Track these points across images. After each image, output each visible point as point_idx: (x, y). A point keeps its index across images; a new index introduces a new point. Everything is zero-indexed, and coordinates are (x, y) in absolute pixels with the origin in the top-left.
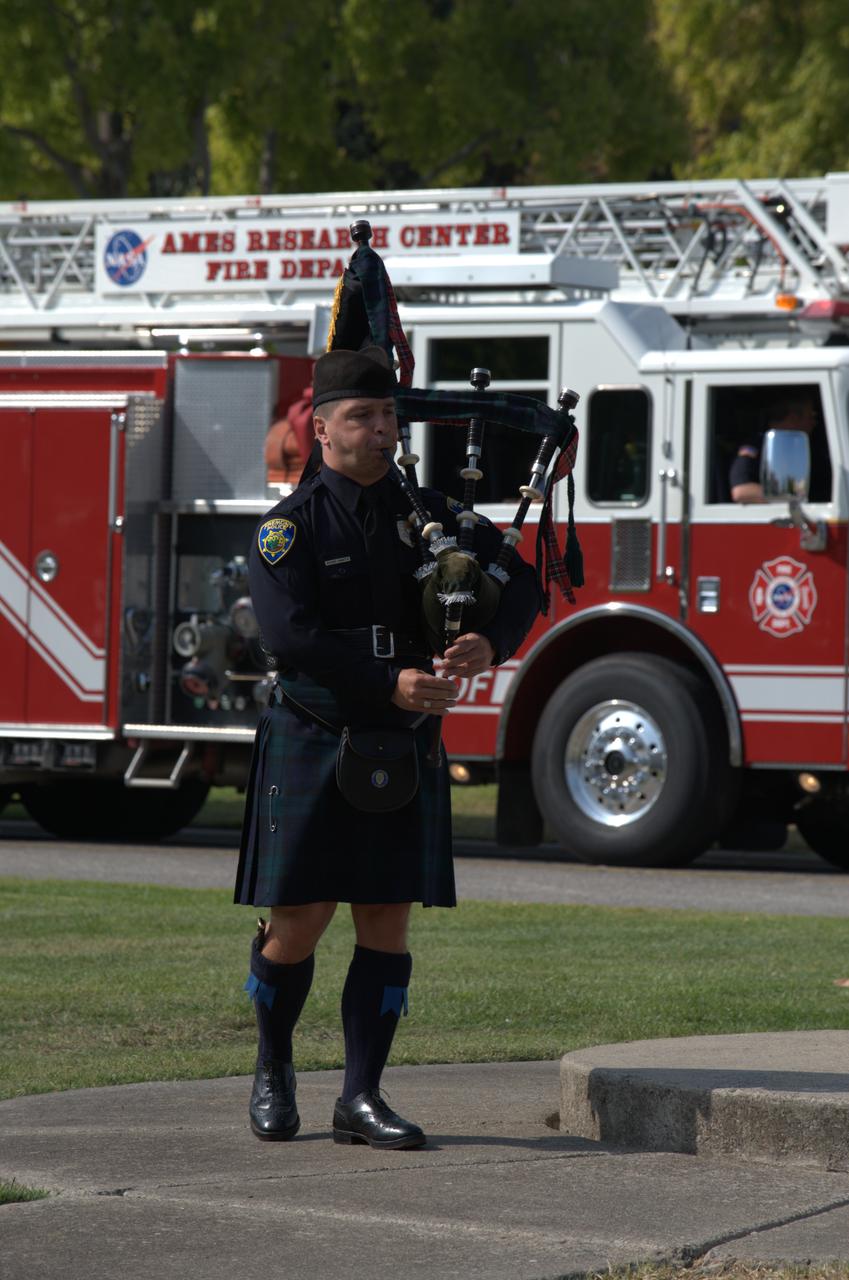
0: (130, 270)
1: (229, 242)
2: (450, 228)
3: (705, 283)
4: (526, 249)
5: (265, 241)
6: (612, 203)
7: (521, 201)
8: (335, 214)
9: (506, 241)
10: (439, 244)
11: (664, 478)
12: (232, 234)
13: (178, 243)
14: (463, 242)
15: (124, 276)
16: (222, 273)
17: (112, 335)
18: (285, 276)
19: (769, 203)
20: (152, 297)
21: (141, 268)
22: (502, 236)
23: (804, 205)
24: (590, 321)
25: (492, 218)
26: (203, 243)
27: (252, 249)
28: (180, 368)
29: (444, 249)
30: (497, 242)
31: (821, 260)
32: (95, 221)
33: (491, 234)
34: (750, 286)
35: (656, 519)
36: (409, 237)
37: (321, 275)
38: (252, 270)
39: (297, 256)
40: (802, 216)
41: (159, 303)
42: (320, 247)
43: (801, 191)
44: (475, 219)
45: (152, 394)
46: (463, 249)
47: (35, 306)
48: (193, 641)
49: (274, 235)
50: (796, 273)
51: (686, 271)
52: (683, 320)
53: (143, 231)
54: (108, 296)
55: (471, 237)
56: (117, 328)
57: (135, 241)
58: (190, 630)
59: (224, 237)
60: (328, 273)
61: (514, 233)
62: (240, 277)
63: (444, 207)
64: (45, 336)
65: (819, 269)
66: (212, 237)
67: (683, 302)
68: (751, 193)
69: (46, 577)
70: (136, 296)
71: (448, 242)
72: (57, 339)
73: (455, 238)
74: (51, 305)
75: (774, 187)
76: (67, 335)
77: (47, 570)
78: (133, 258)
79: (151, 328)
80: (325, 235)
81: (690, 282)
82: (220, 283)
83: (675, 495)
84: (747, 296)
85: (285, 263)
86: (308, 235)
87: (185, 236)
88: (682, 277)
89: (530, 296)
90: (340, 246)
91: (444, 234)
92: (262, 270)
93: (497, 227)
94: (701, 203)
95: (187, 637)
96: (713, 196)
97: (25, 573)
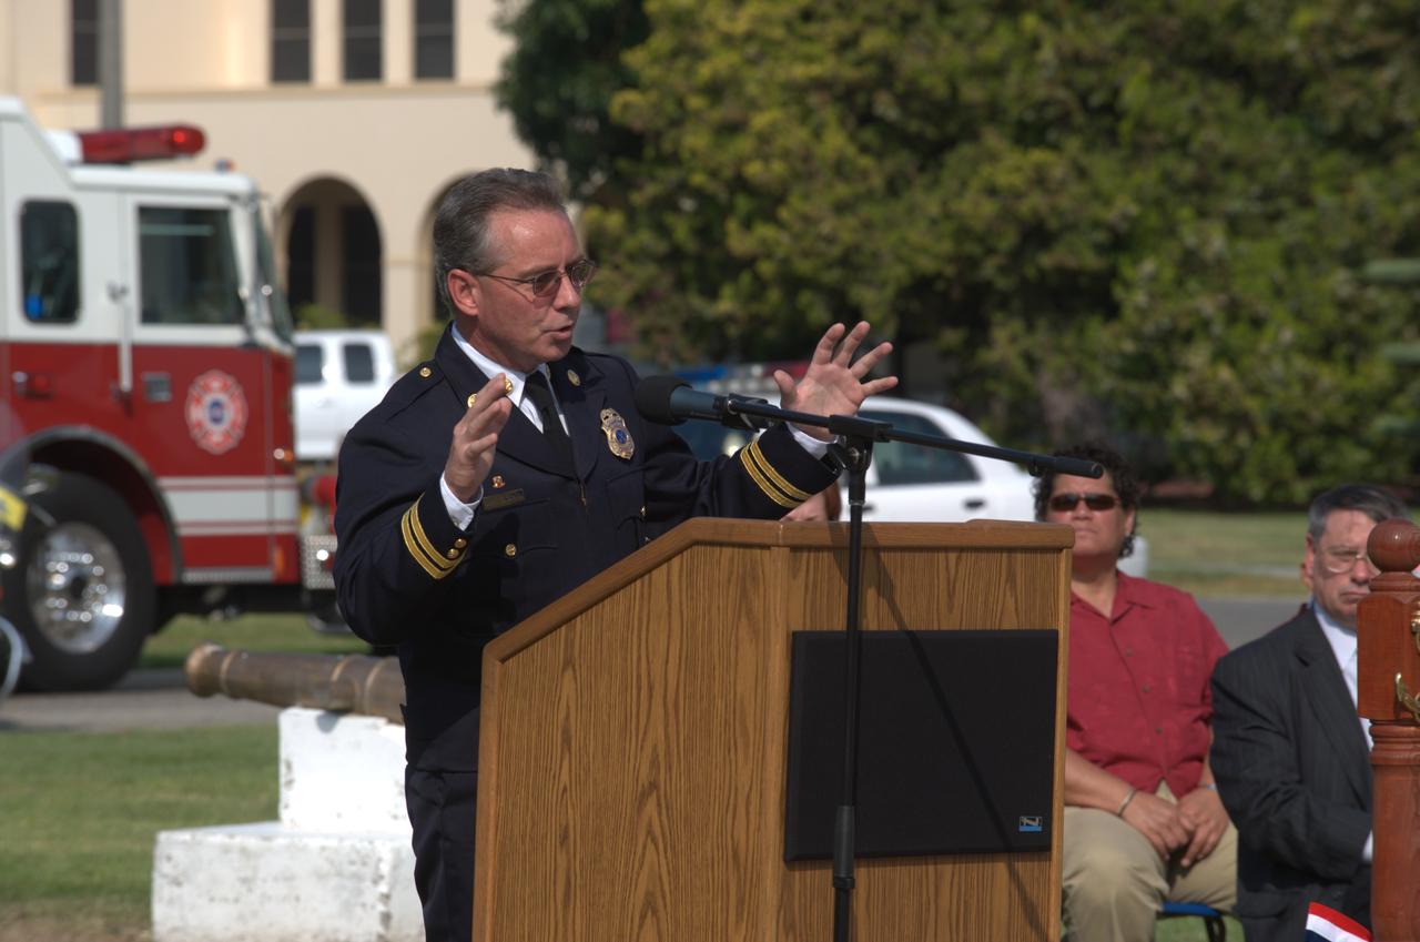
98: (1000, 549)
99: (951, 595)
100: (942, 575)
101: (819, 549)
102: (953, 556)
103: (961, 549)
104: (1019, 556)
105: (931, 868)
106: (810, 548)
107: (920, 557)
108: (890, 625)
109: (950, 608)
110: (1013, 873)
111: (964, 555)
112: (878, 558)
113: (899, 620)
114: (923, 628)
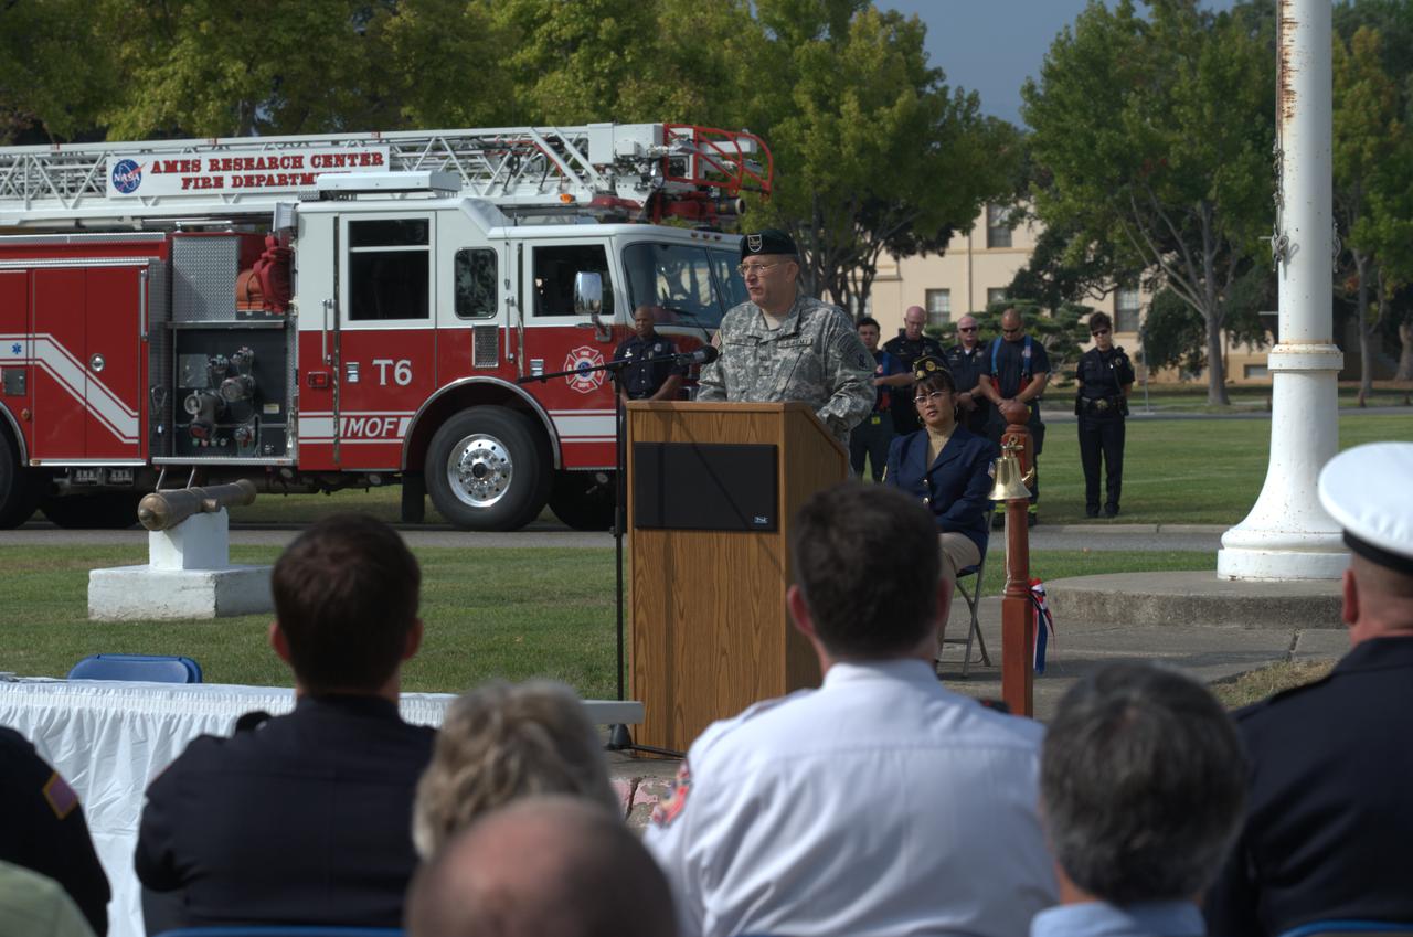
0: (130, 183)
1: (197, 166)
2: (344, 155)
3: (510, 186)
4: (393, 168)
5: (221, 165)
6: (448, 139)
7: (388, 140)
8: (265, 149)
9: (381, 163)
10: (337, 165)
11: (508, 301)
12: (199, 161)
13: (163, 167)
14: (353, 164)
15: (126, 188)
16: (192, 184)
17: (117, 223)
18: (235, 185)
19: (549, 140)
20: (144, 199)
21: (138, 182)
22: (378, 160)
23: (570, 140)
24: (456, 209)
25: (371, 150)
26: (179, 167)
27: (211, 170)
28: (176, 242)
29: (340, 169)
30: (375, 164)
31: (584, 173)
32: (106, 155)
33: (371, 160)
34: (540, 189)
35: (503, 325)
36: (317, 161)
37: (259, 185)
38: (212, 182)
39: (242, 173)
40: (569, 147)
41: (151, 202)
42: (258, 168)
43: (567, 133)
44: (359, 150)
45: (157, 258)
46: (353, 168)
47: (67, 207)
48: (197, 405)
49: (227, 162)
50: (569, 180)
51: (498, 180)
52: (501, 208)
53: (138, 160)
54: (114, 199)
55: (358, 161)
56: (121, 218)
57: (134, 166)
58: (194, 398)
59: (193, 162)
60: (263, 183)
61: (386, 159)
62: (204, 187)
63: (335, 143)
64: (72, 224)
65: (582, 178)
66: (185, 164)
67: (497, 196)
68: (539, 134)
69: (99, 369)
70: (135, 198)
71: (343, 165)
72: (79, 226)
73: (348, 161)
74: (76, 206)
75: (552, 131)
76: (85, 223)
77: (98, 365)
78: (132, 176)
79: (143, 218)
80: (261, 160)
81: (501, 187)
82: (191, 190)
83: (514, 310)
84: (538, 194)
85: (235, 178)
86: (249, 161)
87: (166, 163)
88: (495, 183)
89: (398, 195)
90: (270, 168)
91: (340, 160)
92: (219, 182)
93: (374, 155)
94: (507, 140)
95: (193, 403)
96: (514, 136)
97: (83, 367)
98: (746, 412)
99: (720, 429)
100: (715, 422)
101: (647, 411)
102: (720, 415)
103: (724, 412)
104: (757, 415)
105: (715, 535)
106: (643, 411)
107: (702, 415)
108: (687, 440)
109: (720, 434)
110: (759, 540)
111: (726, 415)
112: (680, 416)
113: (692, 438)
114: (705, 442)
